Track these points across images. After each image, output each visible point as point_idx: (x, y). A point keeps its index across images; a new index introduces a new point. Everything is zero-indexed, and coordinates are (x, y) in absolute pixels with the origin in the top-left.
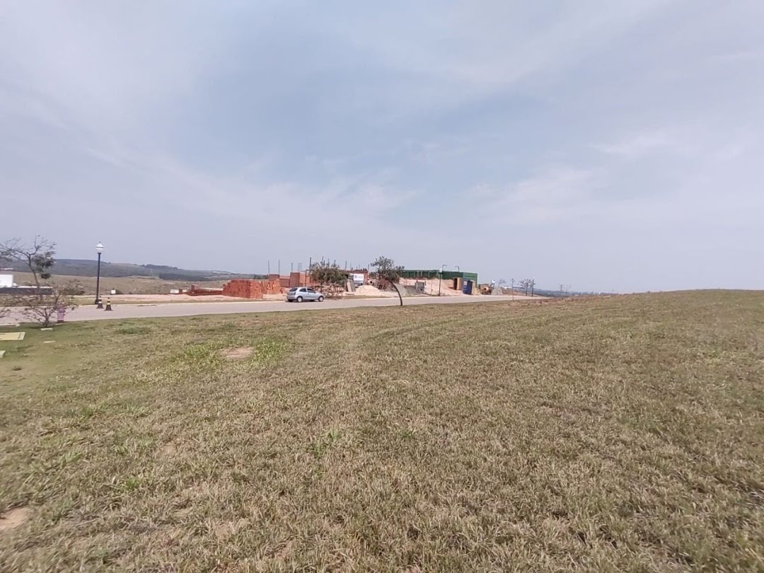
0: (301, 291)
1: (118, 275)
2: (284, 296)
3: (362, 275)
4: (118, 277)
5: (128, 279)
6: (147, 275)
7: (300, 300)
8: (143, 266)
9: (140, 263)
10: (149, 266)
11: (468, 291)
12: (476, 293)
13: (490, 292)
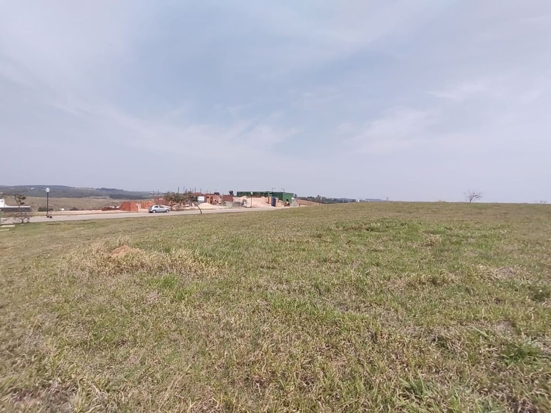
0: (155, 207)
1: (79, 196)
2: (147, 210)
3: (203, 197)
4: (80, 197)
5: (87, 199)
6: (101, 196)
7: (154, 212)
8: (98, 189)
9: (96, 187)
10: (103, 189)
11: (274, 205)
12: (280, 205)
13: (289, 205)
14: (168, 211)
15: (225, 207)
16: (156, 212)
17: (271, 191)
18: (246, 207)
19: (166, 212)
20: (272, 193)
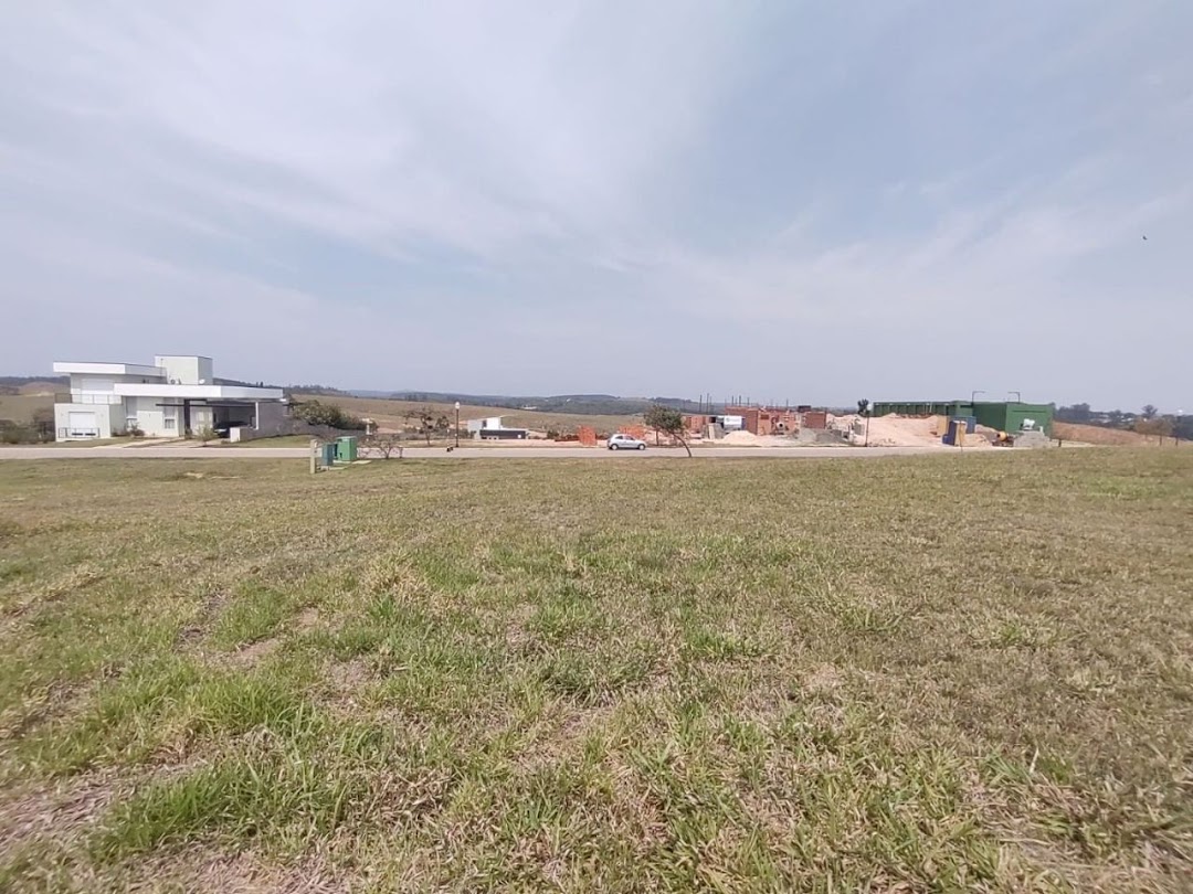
0: (618, 438)
3: (740, 418)
7: (616, 447)
11: (949, 439)
12: (975, 442)
13: (1008, 441)
14: (642, 447)
15: (794, 442)
16: (619, 448)
17: (970, 400)
18: (852, 444)
19: (638, 449)
20: (972, 405)
